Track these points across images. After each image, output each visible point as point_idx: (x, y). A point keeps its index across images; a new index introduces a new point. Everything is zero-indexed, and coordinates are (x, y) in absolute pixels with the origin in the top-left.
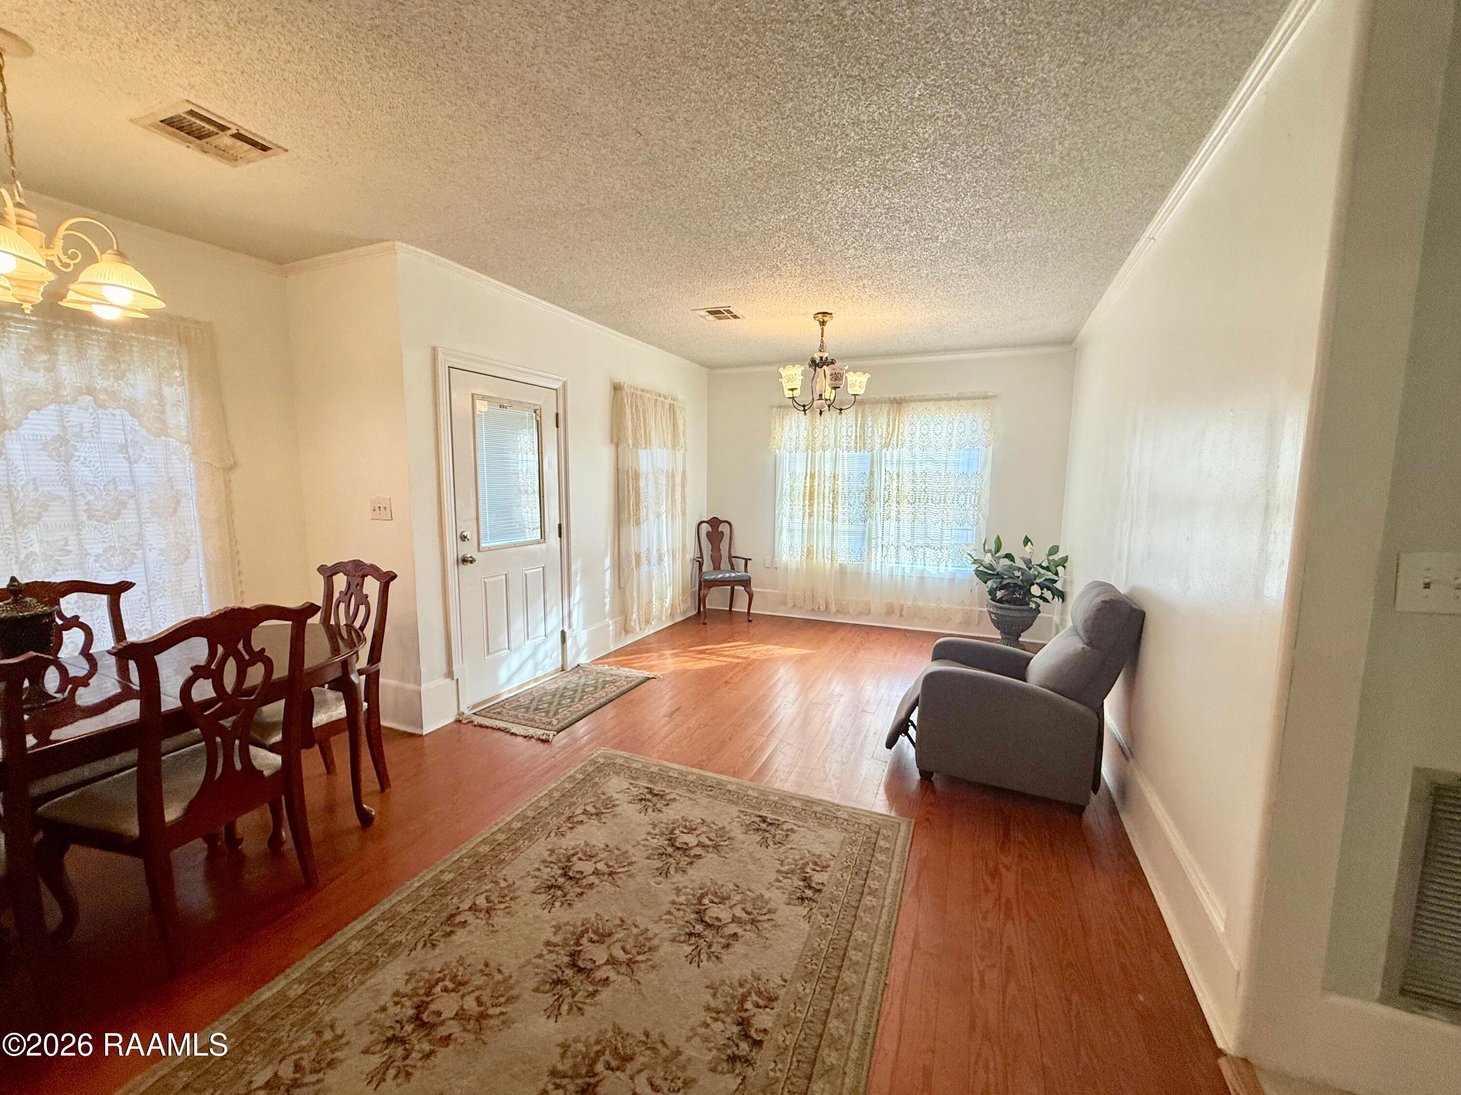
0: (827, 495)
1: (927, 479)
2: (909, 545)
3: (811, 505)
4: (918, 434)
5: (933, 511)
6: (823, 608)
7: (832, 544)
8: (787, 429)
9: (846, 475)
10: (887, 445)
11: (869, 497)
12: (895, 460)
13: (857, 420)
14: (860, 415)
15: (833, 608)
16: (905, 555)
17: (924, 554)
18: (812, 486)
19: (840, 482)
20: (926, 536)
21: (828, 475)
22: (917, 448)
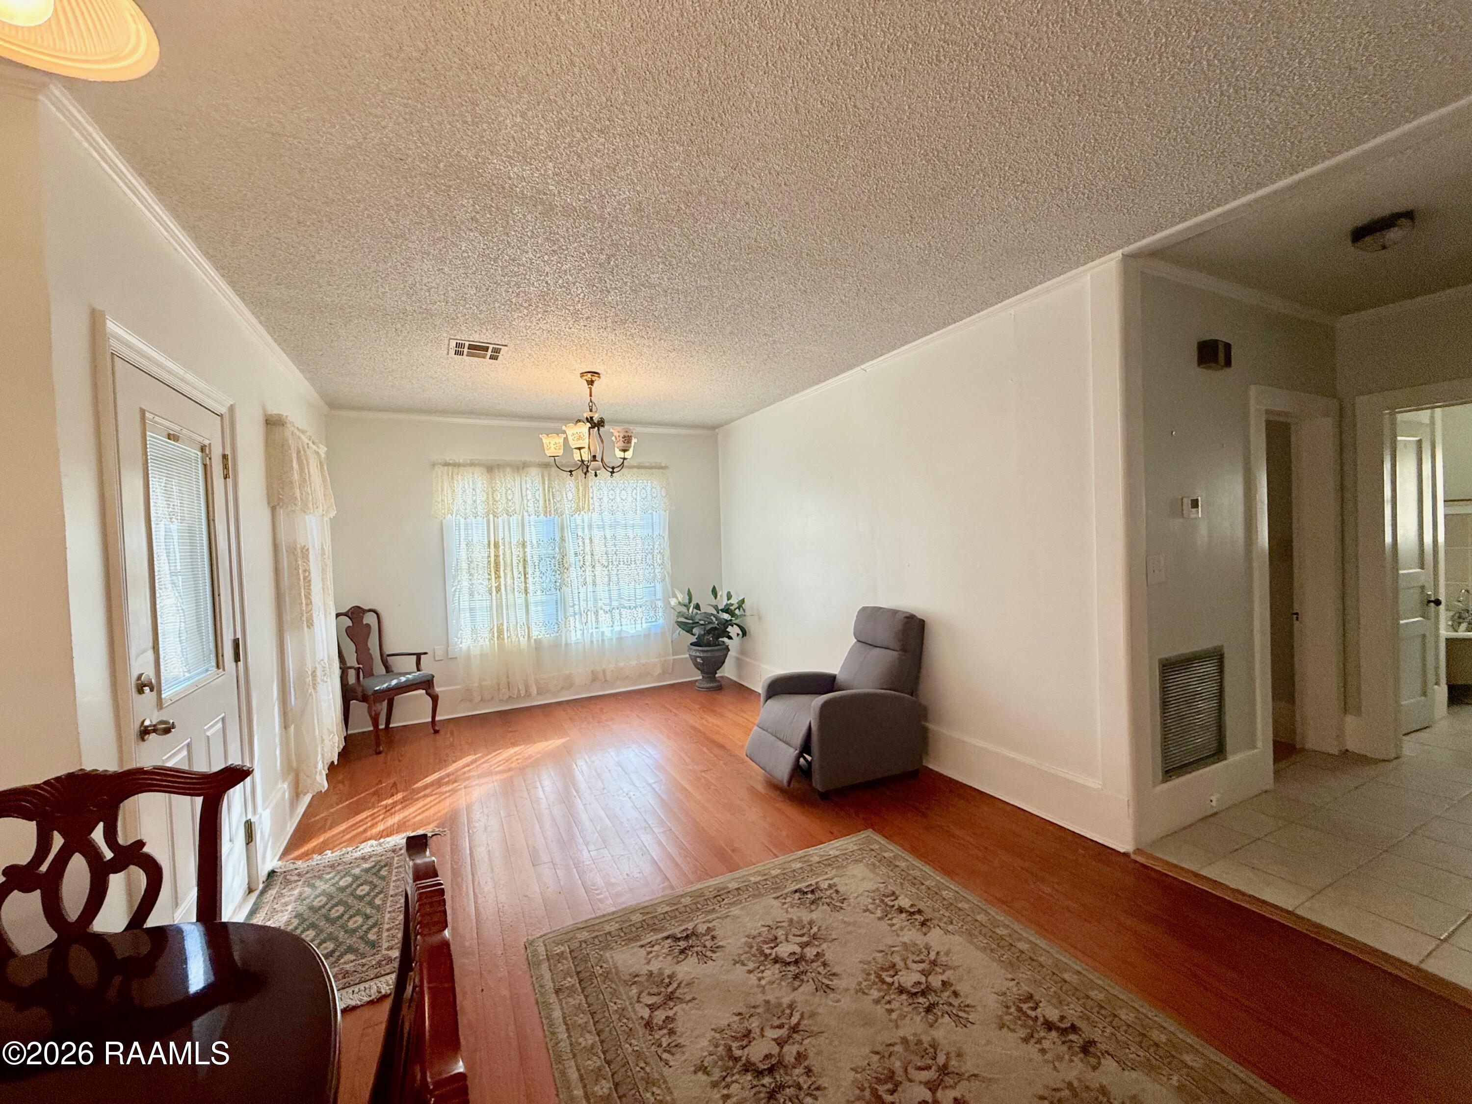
0: (515, 564)
1: (617, 542)
2: (607, 608)
3: (498, 577)
4: (605, 499)
5: (625, 572)
6: (523, 693)
7: (527, 619)
8: (459, 491)
9: (534, 542)
10: (578, 510)
11: (561, 563)
12: (586, 524)
13: (544, 483)
14: (546, 478)
15: (534, 691)
16: (604, 618)
17: (620, 614)
18: (497, 556)
19: (528, 550)
20: (620, 597)
21: (514, 542)
22: (606, 513)
